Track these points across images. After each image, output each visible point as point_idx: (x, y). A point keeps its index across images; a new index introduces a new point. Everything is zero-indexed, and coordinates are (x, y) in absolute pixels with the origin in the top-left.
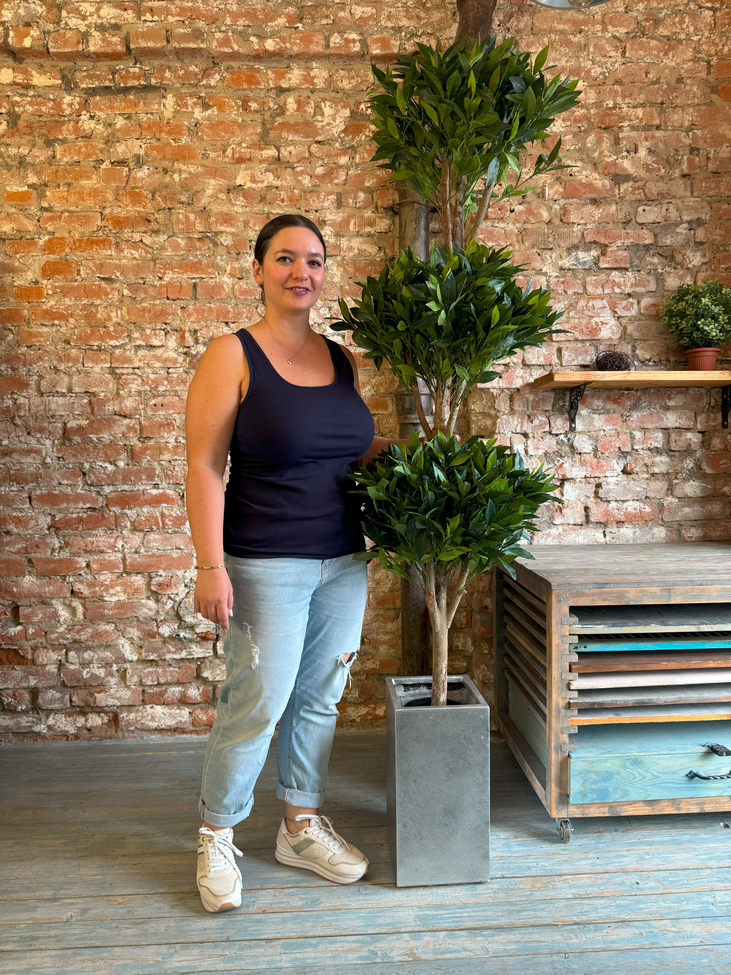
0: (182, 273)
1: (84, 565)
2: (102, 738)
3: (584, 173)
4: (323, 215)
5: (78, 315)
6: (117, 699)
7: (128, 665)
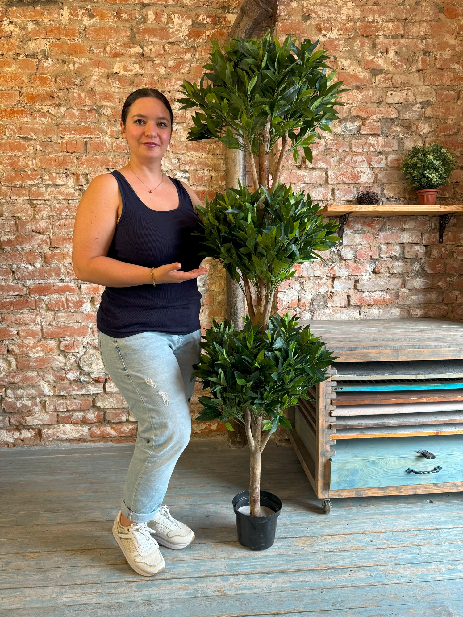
0: (77, 135)
1: (15, 333)
2: (31, 445)
3: (352, 67)
4: (174, 95)
5: (6, 163)
6: (40, 420)
7: (47, 399)
